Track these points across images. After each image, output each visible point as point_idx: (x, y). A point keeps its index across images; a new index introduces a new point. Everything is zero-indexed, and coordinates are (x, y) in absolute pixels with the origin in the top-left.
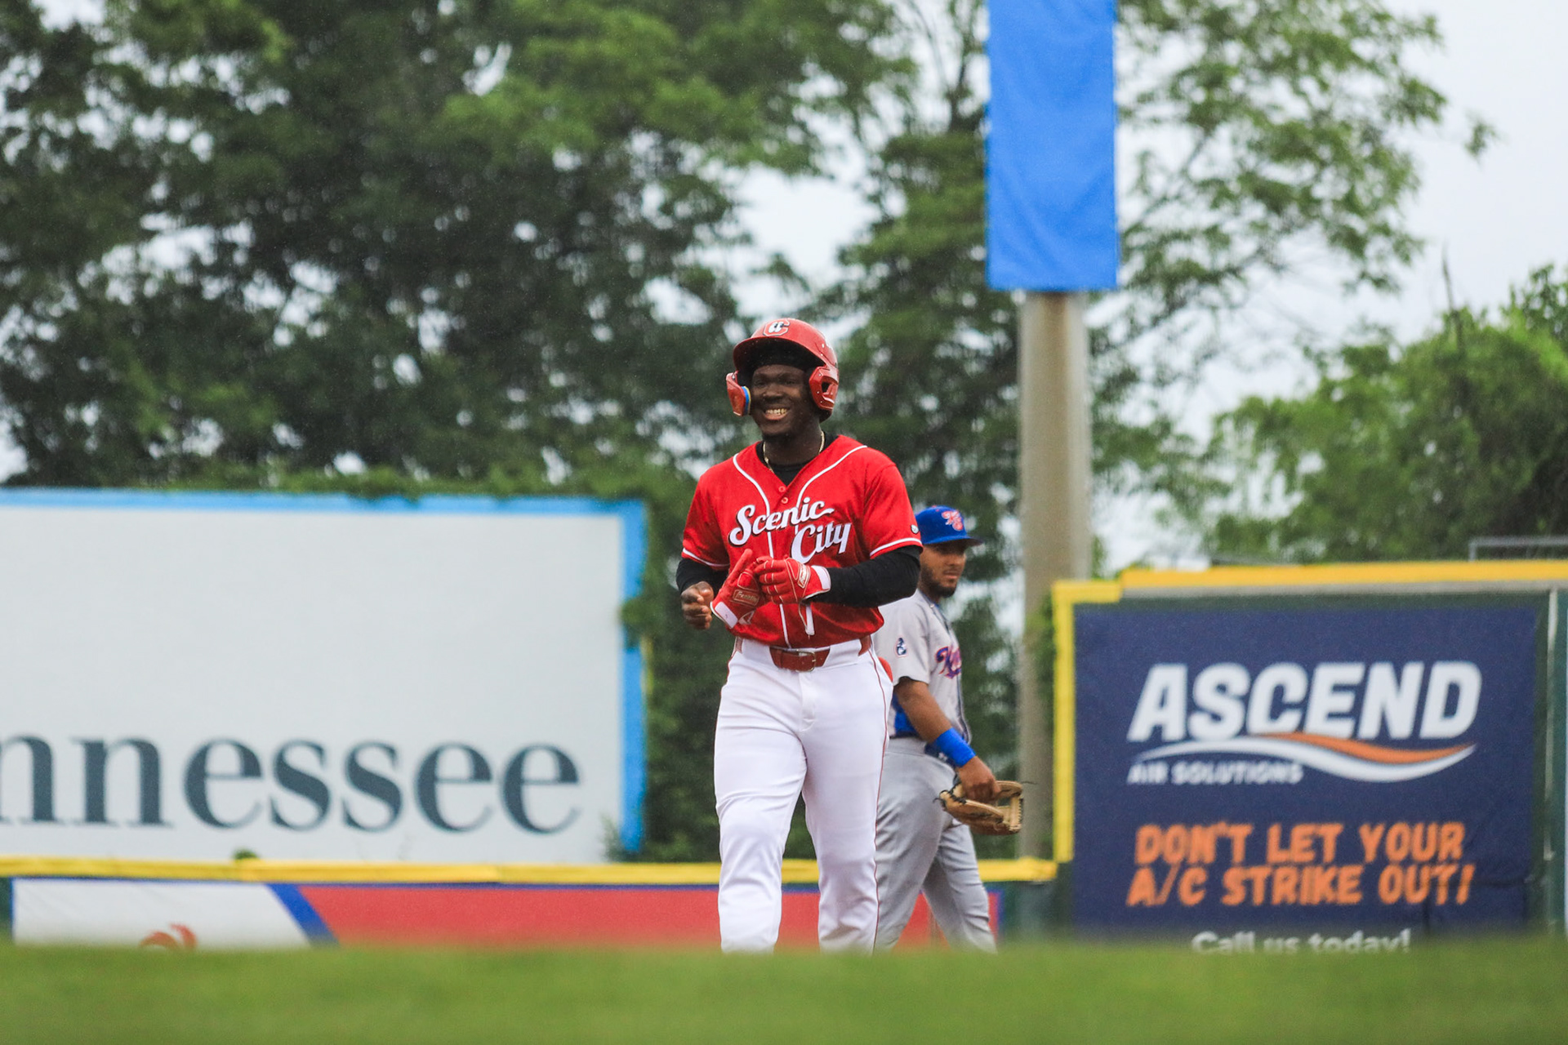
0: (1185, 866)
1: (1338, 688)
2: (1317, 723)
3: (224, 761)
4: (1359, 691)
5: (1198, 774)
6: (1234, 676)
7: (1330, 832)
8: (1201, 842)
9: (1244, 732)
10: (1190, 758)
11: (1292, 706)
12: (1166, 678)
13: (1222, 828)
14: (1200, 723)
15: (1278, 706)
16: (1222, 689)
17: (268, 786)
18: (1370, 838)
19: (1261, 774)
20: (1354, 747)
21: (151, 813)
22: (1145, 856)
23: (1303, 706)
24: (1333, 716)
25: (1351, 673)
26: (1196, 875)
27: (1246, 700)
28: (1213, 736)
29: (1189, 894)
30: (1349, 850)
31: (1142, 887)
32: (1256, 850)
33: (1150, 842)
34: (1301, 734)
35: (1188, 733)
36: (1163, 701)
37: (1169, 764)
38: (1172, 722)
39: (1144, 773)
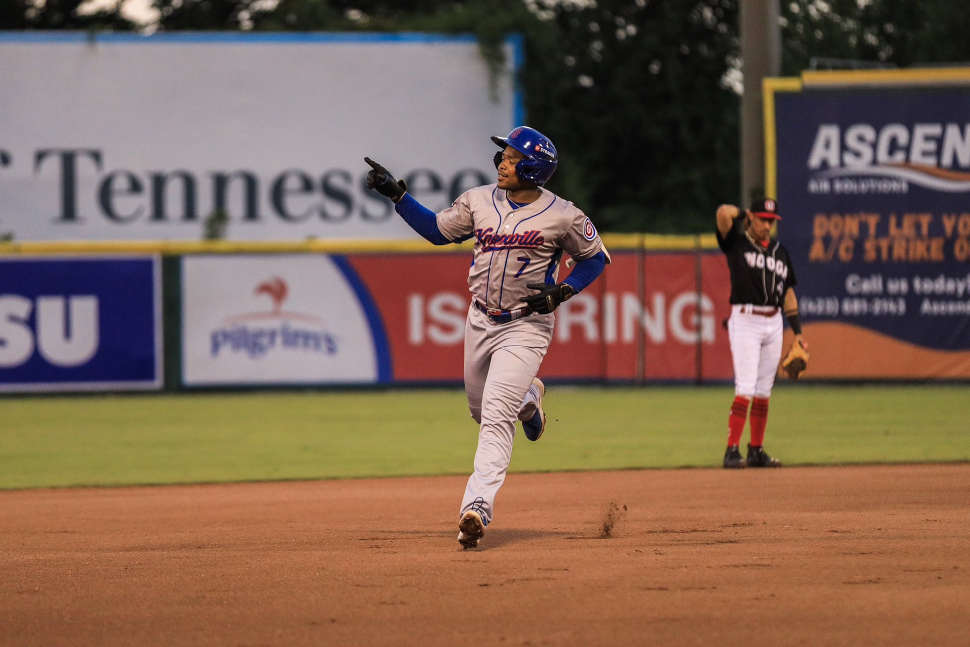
0: (841, 237)
1: (927, 138)
2: (916, 157)
3: (293, 183)
4: (940, 141)
5: (849, 186)
6: (868, 133)
7: (925, 220)
8: (851, 225)
9: (875, 162)
10: (842, 178)
11: (901, 149)
12: (829, 133)
13: (863, 217)
14: (849, 159)
15: (893, 146)
16: (861, 139)
17: (317, 198)
18: (948, 224)
19: (884, 186)
20: (938, 171)
21: (251, 213)
22: (818, 232)
23: (908, 149)
24: (925, 154)
25: (935, 130)
26: (848, 243)
27: (874, 146)
28: (855, 165)
29: (844, 255)
30: (936, 229)
31: (817, 251)
32: (882, 230)
33: (821, 225)
34: (907, 164)
35: (842, 164)
36: (827, 145)
37: (831, 181)
38: (833, 158)
39: (818, 186)
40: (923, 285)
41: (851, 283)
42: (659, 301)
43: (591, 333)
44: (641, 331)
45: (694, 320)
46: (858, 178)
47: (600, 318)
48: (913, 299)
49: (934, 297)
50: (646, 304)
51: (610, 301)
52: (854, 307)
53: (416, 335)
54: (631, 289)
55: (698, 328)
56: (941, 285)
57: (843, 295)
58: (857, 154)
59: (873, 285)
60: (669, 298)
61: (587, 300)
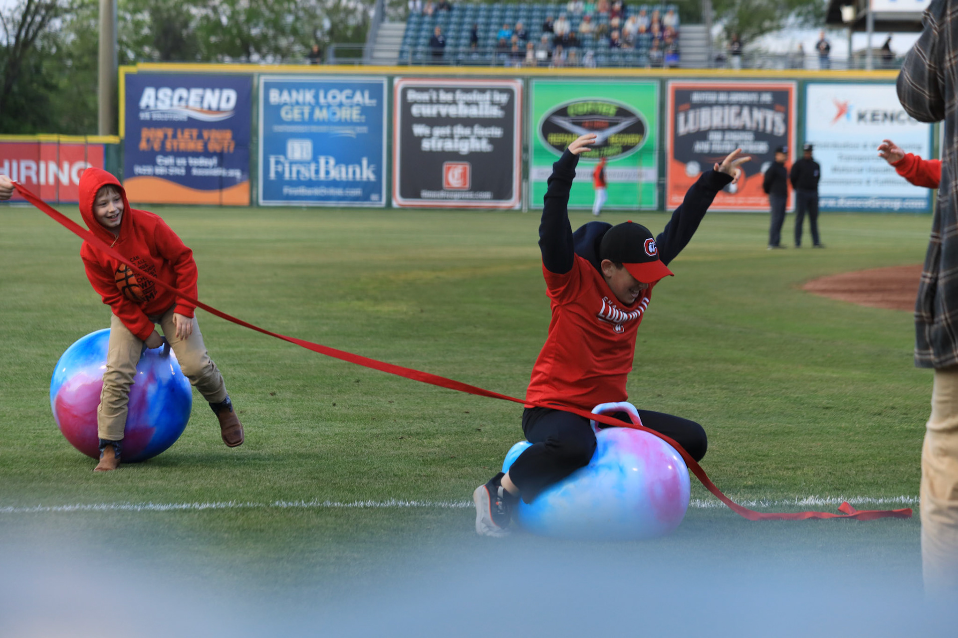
0: (155, 139)
1: (197, 95)
2: (191, 103)
4: (202, 98)
5: (159, 116)
6: (169, 92)
7: (195, 132)
8: (160, 133)
9: (172, 105)
10: (156, 113)
11: (184, 100)
12: (150, 91)
13: (166, 130)
14: (159, 104)
15: (181, 99)
16: (165, 95)
18: (206, 134)
19: (176, 117)
20: (202, 111)
22: (144, 136)
23: (187, 101)
24: (195, 102)
25: (199, 91)
26: (158, 142)
27: (172, 98)
28: (164, 106)
29: (157, 146)
30: (200, 136)
31: (143, 145)
32: (174, 136)
33: (145, 133)
34: (187, 107)
35: (156, 106)
36: (149, 97)
37: (151, 114)
38: (152, 103)
39: (144, 116)
40: (193, 161)
41: (159, 160)
42: (66, 166)
43: (34, 179)
44: (57, 179)
46: (163, 113)
47: (38, 173)
48: (188, 168)
49: (198, 167)
50: (60, 166)
51: (42, 166)
52: (160, 171)
54: (53, 159)
56: (202, 161)
57: (154, 164)
59: (170, 160)
60: (71, 164)
61: (33, 165)
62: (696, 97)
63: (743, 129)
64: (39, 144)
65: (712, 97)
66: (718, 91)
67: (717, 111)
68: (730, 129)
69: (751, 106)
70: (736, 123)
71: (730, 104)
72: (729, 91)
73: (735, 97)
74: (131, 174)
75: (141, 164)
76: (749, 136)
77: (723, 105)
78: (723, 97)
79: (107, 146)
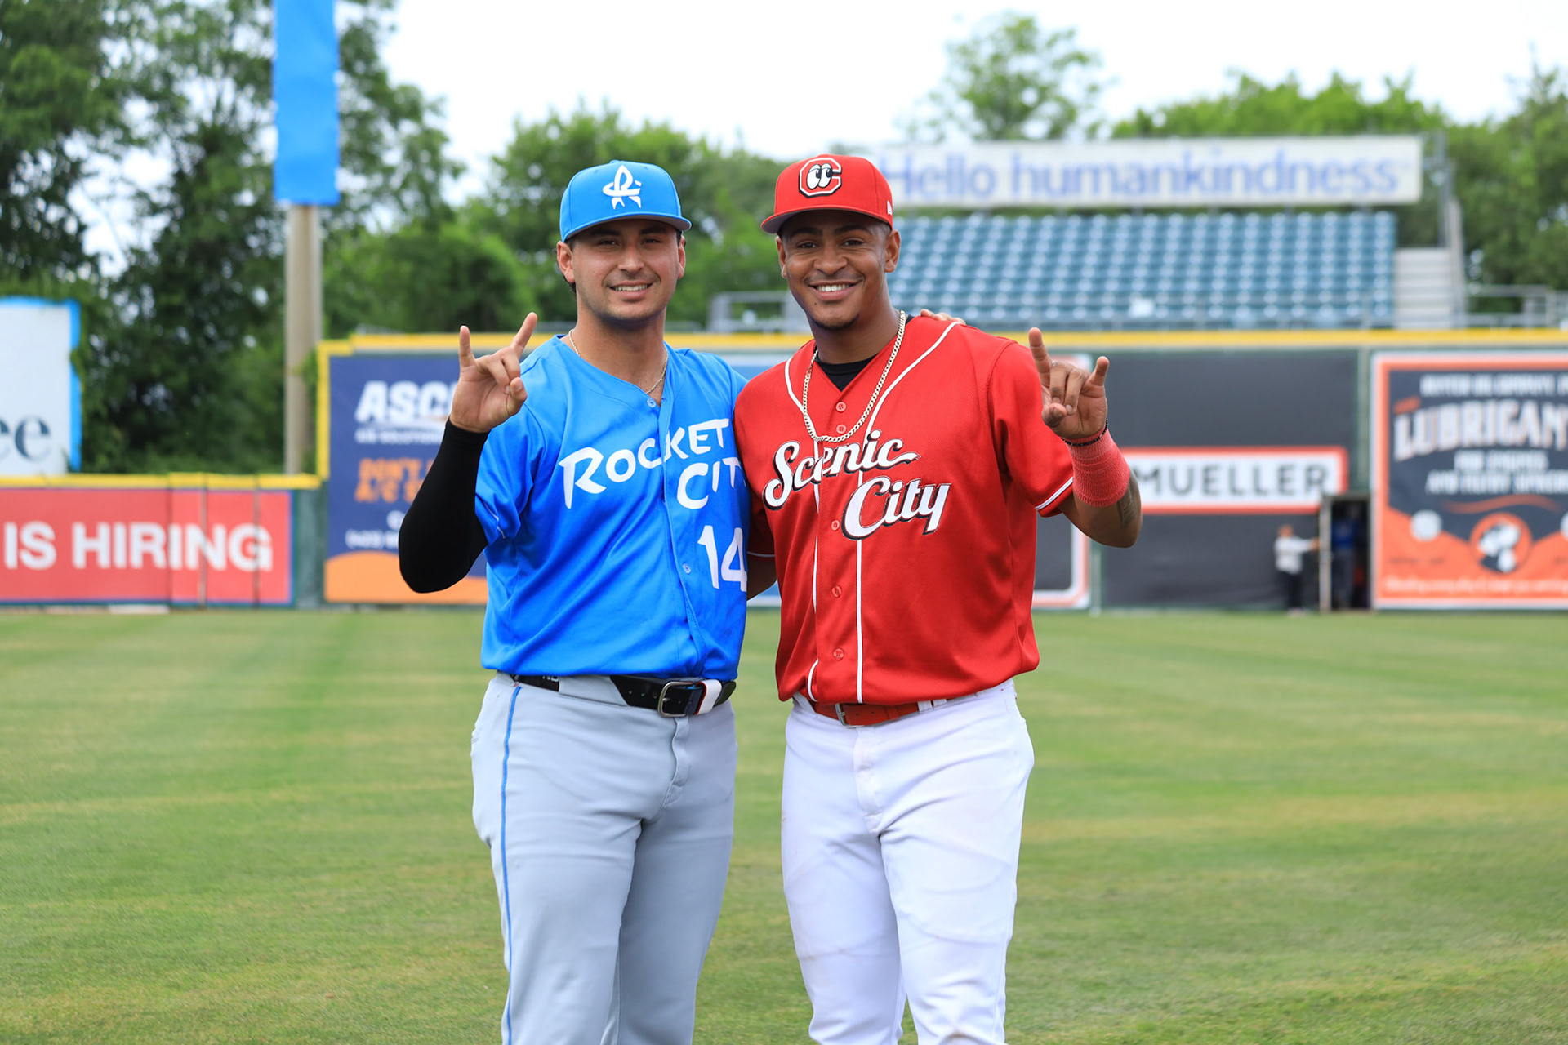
0: (386, 481)
5: (394, 437)
6: (410, 389)
8: (395, 470)
9: (417, 416)
10: (387, 430)
11: (440, 405)
12: (376, 388)
13: (406, 463)
14: (394, 412)
15: (433, 404)
16: (404, 395)
19: (426, 437)
22: (365, 475)
26: (391, 486)
28: (400, 418)
29: (387, 497)
31: (364, 493)
33: (368, 469)
35: (387, 417)
36: (374, 400)
37: (378, 431)
38: (379, 411)
39: (365, 436)
41: (393, 520)
42: (219, 532)
43: (160, 559)
44: (203, 560)
45: (251, 549)
46: (401, 430)
47: (166, 547)
50: (208, 534)
51: (175, 531)
53: (11, 560)
54: (195, 521)
55: (255, 557)
57: (385, 529)
58: (401, 409)
60: (229, 530)
61: (156, 531)
62: (1430, 386)
63: (1526, 446)
64: (169, 491)
65: (1461, 385)
66: (1473, 372)
67: (1472, 410)
68: (1499, 447)
69: (1541, 400)
70: (1511, 435)
71: (1498, 398)
72: (1495, 372)
73: (1508, 385)
74: (343, 549)
75: (361, 528)
76: (1538, 461)
77: (1482, 399)
78: (1483, 385)
79: (296, 494)
